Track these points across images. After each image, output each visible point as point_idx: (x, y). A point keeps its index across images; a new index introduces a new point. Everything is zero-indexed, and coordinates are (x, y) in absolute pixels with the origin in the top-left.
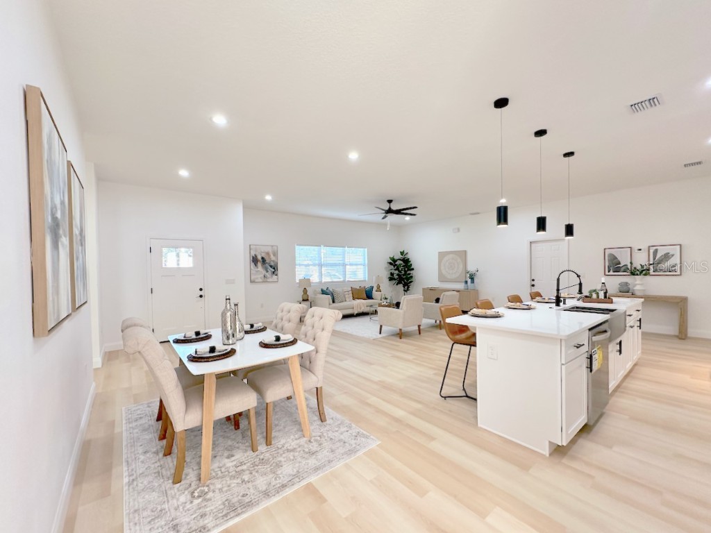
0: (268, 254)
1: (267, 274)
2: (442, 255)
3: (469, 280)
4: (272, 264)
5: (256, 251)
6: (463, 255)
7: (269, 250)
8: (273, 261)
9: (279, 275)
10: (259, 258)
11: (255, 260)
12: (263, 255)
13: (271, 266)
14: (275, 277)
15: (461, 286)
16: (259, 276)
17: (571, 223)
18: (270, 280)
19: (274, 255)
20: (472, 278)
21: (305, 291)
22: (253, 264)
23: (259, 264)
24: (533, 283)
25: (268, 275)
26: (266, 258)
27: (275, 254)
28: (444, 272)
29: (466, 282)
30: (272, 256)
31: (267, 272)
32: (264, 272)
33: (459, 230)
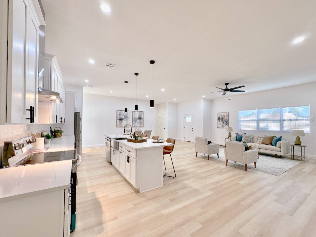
0: (224, 116)
4: (226, 120)
5: (220, 115)
7: (225, 114)
8: (227, 119)
10: (221, 118)
11: (219, 119)
12: (222, 117)
13: (225, 121)
16: (221, 125)
17: (153, 100)
19: (227, 116)
22: (218, 120)
23: (221, 120)
25: (224, 125)
26: (224, 118)
31: (224, 124)
32: (222, 124)
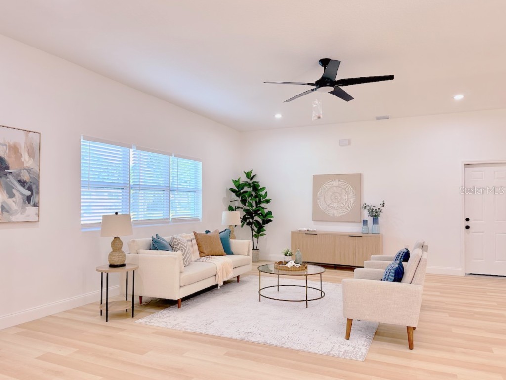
1: (10, 202)
2: (319, 181)
3: (370, 220)
4: (26, 177)
6: (355, 181)
7: (20, 139)
8: (29, 170)
9: (41, 204)
13: (22, 183)
14: (30, 209)
15: (355, 228)
18: (19, 217)
19: (31, 154)
20: (375, 216)
21: (117, 243)
24: (468, 223)
25: (14, 204)
27: (34, 152)
28: (323, 206)
29: (365, 222)
30: (25, 157)
31: (11, 195)
33: (349, 142)
